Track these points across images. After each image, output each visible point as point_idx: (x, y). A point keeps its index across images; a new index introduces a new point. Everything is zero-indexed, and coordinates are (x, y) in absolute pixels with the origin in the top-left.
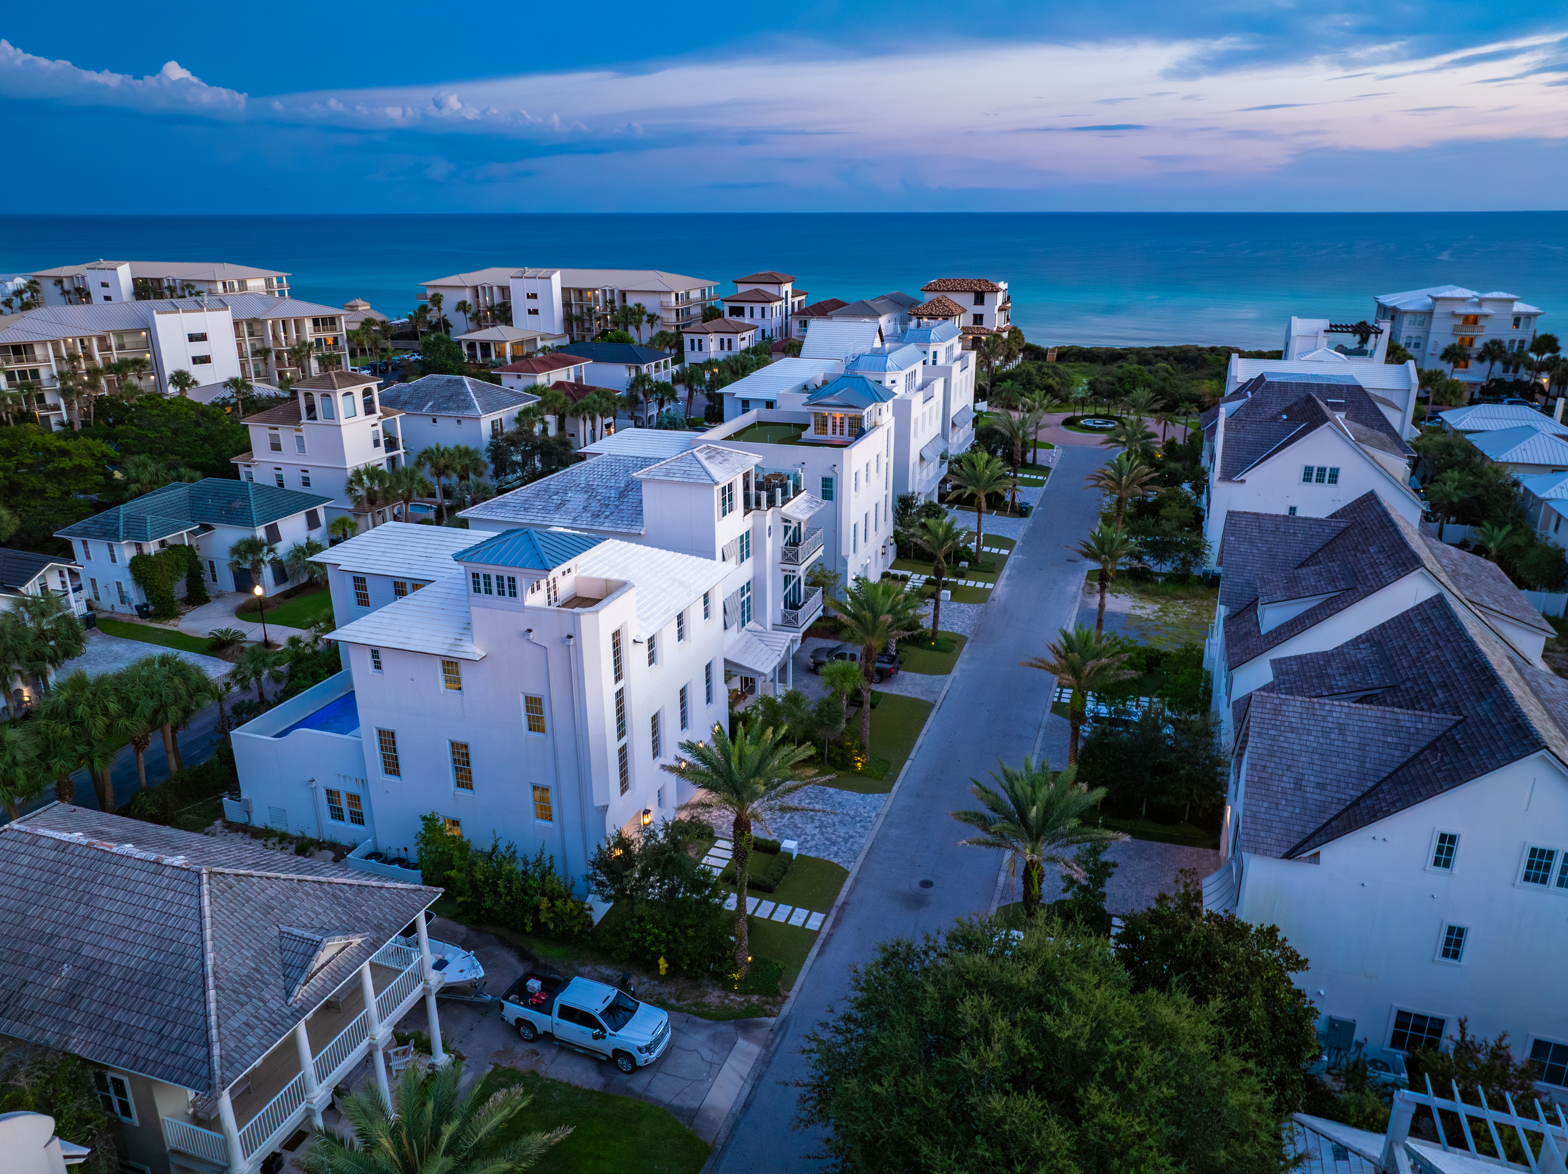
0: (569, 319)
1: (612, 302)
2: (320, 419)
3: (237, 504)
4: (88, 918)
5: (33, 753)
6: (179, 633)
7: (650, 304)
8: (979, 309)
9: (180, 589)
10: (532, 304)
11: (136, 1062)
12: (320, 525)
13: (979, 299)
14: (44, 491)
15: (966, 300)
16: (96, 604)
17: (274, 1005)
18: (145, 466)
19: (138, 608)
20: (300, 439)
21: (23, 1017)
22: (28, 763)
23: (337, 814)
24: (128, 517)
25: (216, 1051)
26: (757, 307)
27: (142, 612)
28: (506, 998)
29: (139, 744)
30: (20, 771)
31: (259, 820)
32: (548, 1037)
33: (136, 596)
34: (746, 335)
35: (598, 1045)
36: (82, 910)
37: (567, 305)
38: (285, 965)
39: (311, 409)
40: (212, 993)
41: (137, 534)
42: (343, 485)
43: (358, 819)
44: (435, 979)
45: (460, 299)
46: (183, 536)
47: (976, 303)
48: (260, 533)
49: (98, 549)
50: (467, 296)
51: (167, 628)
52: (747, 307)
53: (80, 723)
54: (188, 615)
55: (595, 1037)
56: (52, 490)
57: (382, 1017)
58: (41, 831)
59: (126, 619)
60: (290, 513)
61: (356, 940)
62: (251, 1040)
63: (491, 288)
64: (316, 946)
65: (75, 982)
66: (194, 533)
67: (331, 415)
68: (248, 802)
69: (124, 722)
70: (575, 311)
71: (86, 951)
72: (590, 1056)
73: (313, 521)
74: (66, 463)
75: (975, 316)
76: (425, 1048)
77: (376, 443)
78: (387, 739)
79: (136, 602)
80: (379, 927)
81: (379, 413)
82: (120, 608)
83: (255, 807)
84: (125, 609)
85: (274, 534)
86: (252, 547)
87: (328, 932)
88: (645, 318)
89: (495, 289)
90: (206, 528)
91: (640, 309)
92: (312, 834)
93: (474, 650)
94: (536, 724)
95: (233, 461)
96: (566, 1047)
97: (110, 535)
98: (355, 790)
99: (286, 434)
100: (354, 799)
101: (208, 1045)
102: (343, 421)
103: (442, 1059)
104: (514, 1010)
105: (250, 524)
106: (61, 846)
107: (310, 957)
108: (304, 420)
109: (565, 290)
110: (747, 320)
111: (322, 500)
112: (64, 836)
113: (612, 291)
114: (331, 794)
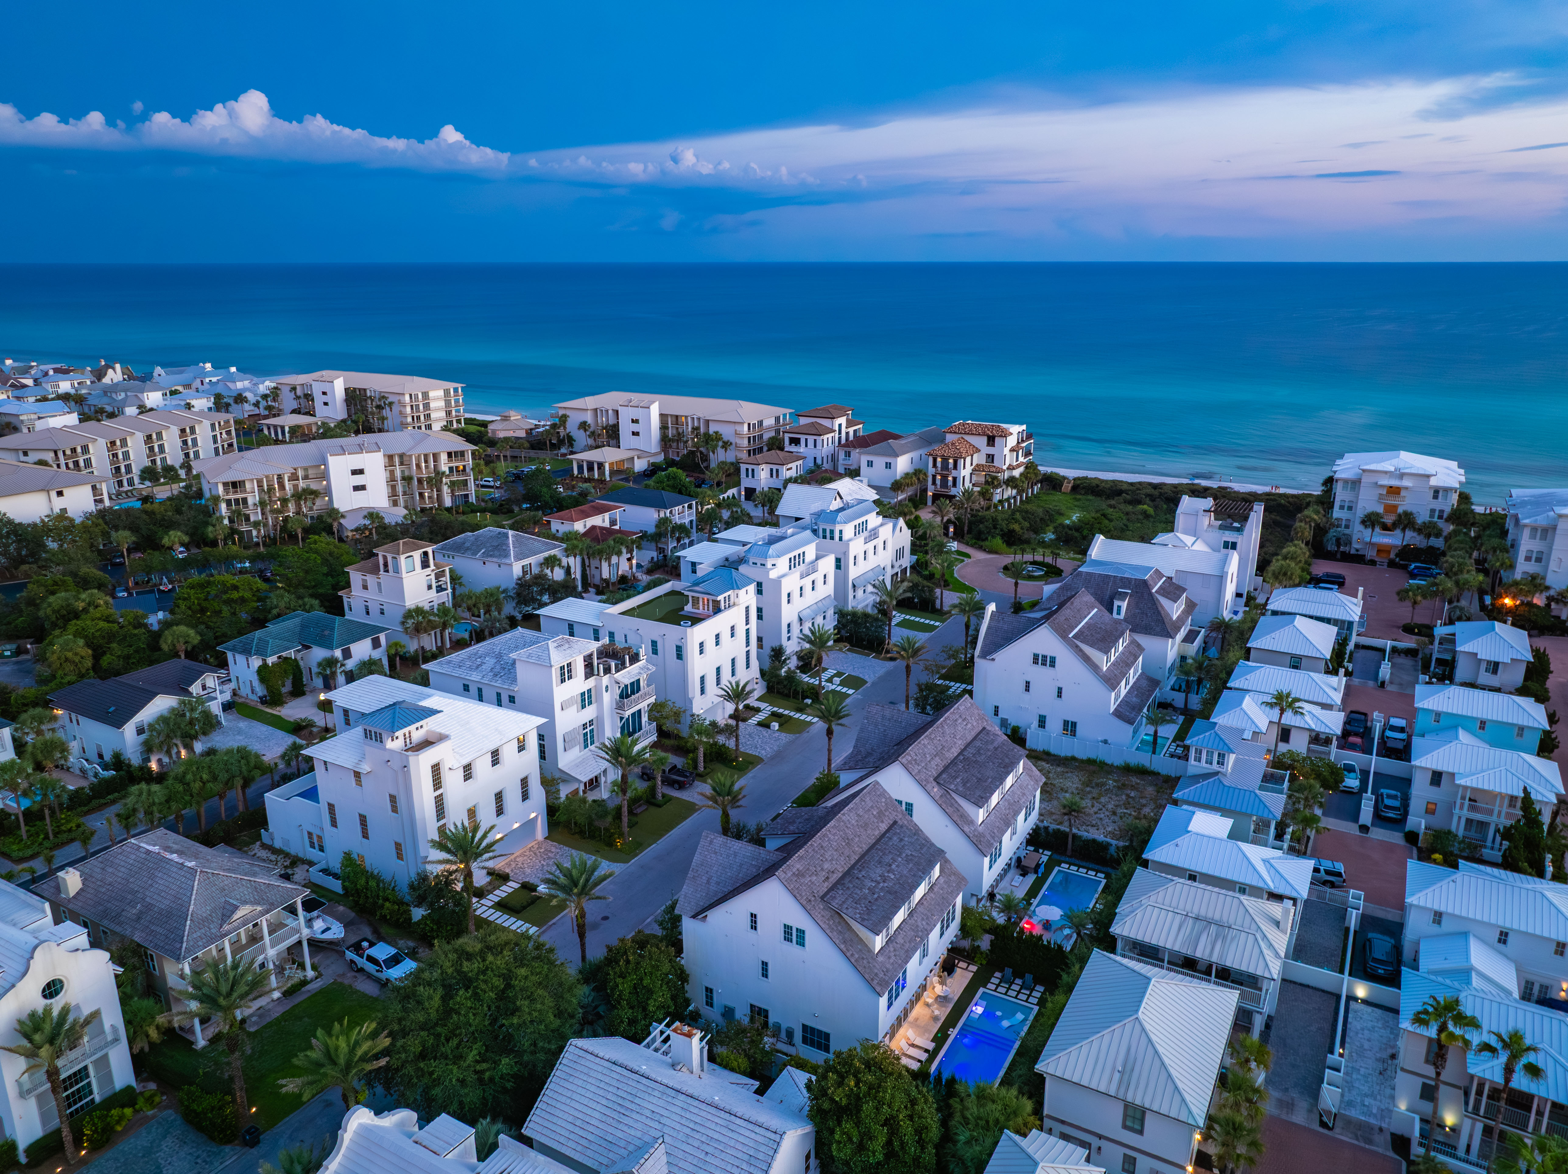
0: (665, 441)
1: (698, 428)
2: (391, 573)
3: (327, 633)
4: (151, 885)
5: (163, 800)
6: (279, 717)
7: (727, 432)
8: (991, 450)
9: (287, 688)
10: (635, 427)
11: (156, 946)
12: (380, 646)
13: (991, 441)
14: (220, 611)
15: (980, 442)
16: (238, 692)
17: (214, 931)
18: (282, 597)
19: (260, 698)
20: (379, 584)
21: (120, 924)
22: (160, 804)
23: (312, 845)
24: (260, 639)
25: (184, 945)
26: (811, 439)
27: (263, 701)
28: (348, 949)
29: (221, 796)
30: (155, 808)
31: (278, 844)
32: (361, 970)
33: (261, 690)
34: (793, 465)
35: (378, 975)
36: (150, 882)
37: (664, 427)
38: (223, 915)
39: (386, 565)
40: (188, 922)
41: (262, 652)
42: (400, 618)
43: (322, 849)
44: (306, 932)
45: (582, 419)
46: (291, 653)
47: (988, 445)
48: (338, 653)
49: (241, 659)
50: (589, 418)
51: (274, 712)
52: (803, 438)
53: (188, 784)
54: (290, 704)
55: (378, 971)
56: (226, 610)
57: (272, 947)
58: (142, 845)
59: (252, 703)
60: (359, 639)
61: (259, 908)
62: (200, 943)
63: (607, 411)
64: (236, 908)
65: (141, 912)
66: (299, 651)
67: (397, 570)
68: (272, 834)
69: (210, 785)
70: (671, 433)
71: (148, 899)
72: (377, 980)
73: (376, 644)
74: (235, 595)
75: (988, 456)
76: (302, 966)
77: (430, 587)
78: (331, 807)
79: (260, 694)
80: (272, 904)
81: (432, 567)
82: (251, 696)
83: (276, 836)
84: (255, 698)
85: (347, 654)
86: (331, 662)
87: (245, 903)
88: (720, 443)
89: (610, 412)
90: (307, 647)
91: (718, 436)
92: (301, 855)
93: (365, 768)
94: (395, 809)
95: (340, 593)
96: (369, 976)
97: (247, 652)
98: (320, 834)
99: (371, 579)
100: (320, 838)
101: (182, 943)
102: (404, 575)
103: (310, 973)
104: (350, 955)
105: (331, 647)
106: (148, 852)
107: (233, 912)
108: (381, 572)
109: (663, 416)
110: (802, 449)
111: (383, 630)
112: (150, 848)
113: (699, 419)
114: (310, 834)
